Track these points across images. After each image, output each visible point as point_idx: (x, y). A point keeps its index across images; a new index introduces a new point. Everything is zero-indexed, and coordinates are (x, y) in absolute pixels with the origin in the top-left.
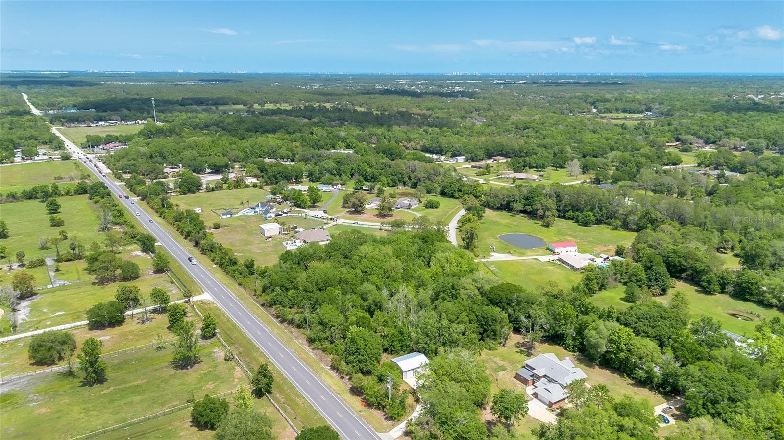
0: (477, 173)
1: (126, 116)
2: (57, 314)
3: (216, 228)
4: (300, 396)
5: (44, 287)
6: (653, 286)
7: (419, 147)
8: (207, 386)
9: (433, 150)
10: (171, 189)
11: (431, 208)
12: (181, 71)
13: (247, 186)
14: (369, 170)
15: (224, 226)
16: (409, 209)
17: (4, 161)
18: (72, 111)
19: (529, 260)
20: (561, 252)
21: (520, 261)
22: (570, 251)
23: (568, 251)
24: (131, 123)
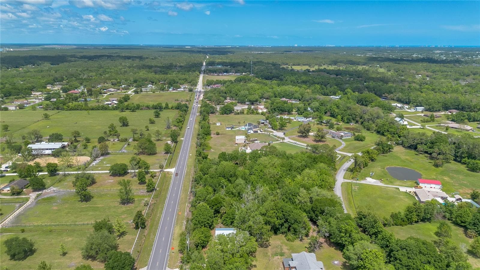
0: (421, 120)
1: (239, 71)
2: (108, 165)
3: (217, 135)
4: (154, 235)
5: (115, 152)
6: (470, 229)
7: (395, 98)
8: (122, 216)
9: (403, 101)
10: (218, 111)
11: (358, 140)
12: (296, 45)
13: (258, 114)
14: (336, 110)
15: (222, 134)
16: (341, 139)
17: (164, 90)
18: (219, 67)
19: (391, 188)
20: (425, 187)
21: (383, 187)
22: (434, 188)
23: (432, 188)
24: (239, 74)
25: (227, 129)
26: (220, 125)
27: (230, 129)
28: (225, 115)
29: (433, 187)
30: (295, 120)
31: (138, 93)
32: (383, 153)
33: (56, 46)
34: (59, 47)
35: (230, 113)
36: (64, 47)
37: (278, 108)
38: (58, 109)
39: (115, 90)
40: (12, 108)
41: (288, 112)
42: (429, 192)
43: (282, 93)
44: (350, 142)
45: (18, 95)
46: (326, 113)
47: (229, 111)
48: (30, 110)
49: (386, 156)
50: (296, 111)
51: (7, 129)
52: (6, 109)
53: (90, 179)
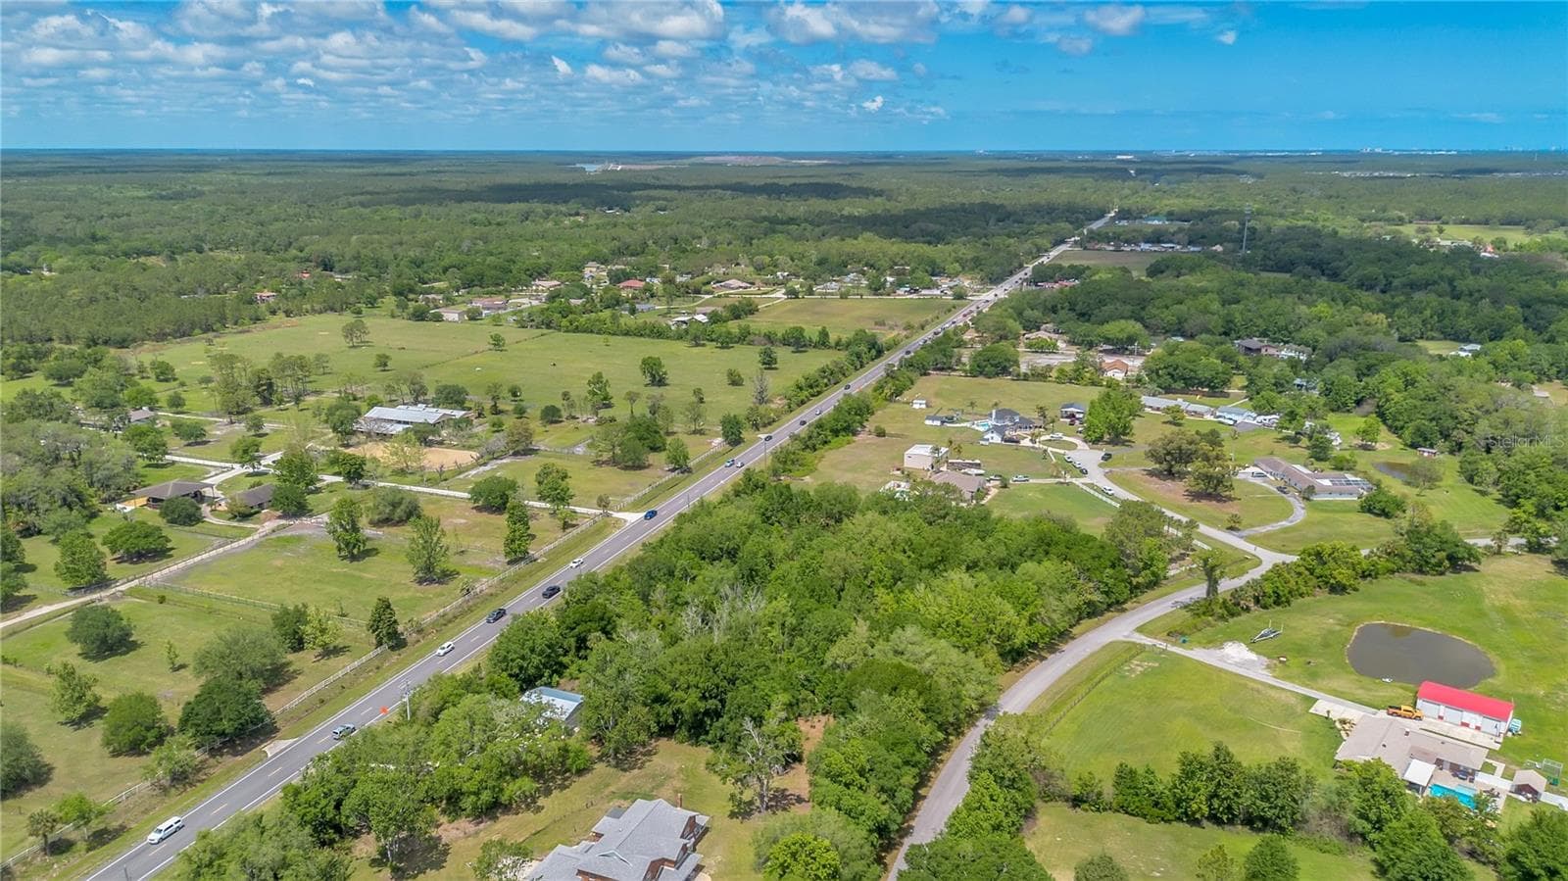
3: (878, 435)
5: (553, 449)
10: (964, 364)
11: (1370, 511)
13: (1095, 383)
15: (892, 436)
16: (1308, 499)
17: (881, 291)
18: (1156, 222)
19: (1283, 695)
20: (1441, 718)
21: (1251, 684)
22: (1478, 728)
23: (1467, 725)
24: (1196, 249)
25: (928, 422)
26: (924, 406)
27: (938, 423)
28: (981, 379)
29: (1473, 726)
30: (1212, 418)
31: (797, 297)
32: (1421, 572)
33: (733, 158)
34: (740, 160)
35: (997, 374)
36: (750, 161)
37: (1171, 370)
38: (548, 326)
39: (744, 285)
40: (451, 315)
41: (1213, 388)
42: (1407, 733)
43: (1260, 321)
44: (1325, 515)
45: (498, 285)
46: (1359, 403)
47: (996, 366)
48: (487, 324)
49: (1421, 584)
50: (1243, 388)
51: (385, 365)
52: (438, 318)
53: (403, 507)
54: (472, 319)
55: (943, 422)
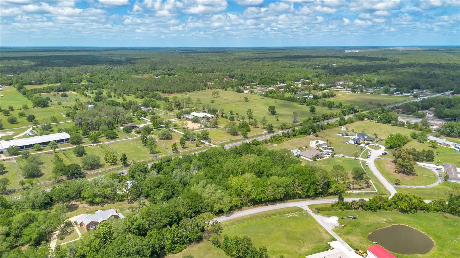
15: (320, 137)
16: (446, 180)
17: (387, 93)
19: (326, 236)
21: (321, 230)
25: (338, 134)
26: (345, 130)
30: (453, 148)
39: (342, 88)
40: (246, 92)
47: (386, 120)
51: (213, 103)
52: (243, 92)
53: (165, 136)
54: (251, 93)
55: (343, 135)
